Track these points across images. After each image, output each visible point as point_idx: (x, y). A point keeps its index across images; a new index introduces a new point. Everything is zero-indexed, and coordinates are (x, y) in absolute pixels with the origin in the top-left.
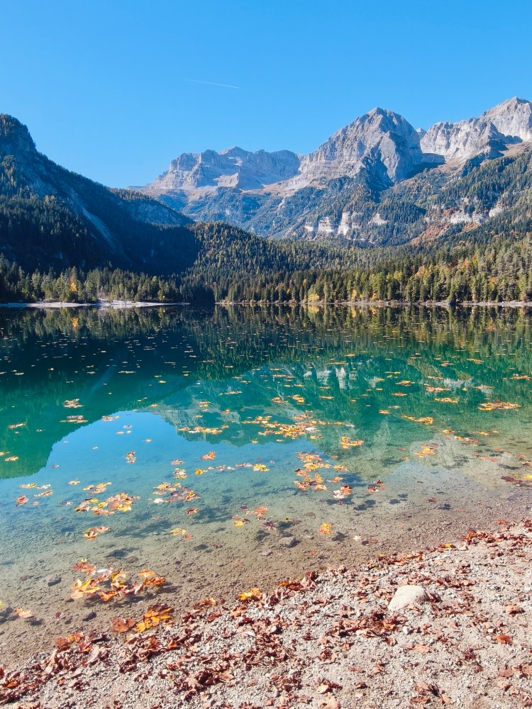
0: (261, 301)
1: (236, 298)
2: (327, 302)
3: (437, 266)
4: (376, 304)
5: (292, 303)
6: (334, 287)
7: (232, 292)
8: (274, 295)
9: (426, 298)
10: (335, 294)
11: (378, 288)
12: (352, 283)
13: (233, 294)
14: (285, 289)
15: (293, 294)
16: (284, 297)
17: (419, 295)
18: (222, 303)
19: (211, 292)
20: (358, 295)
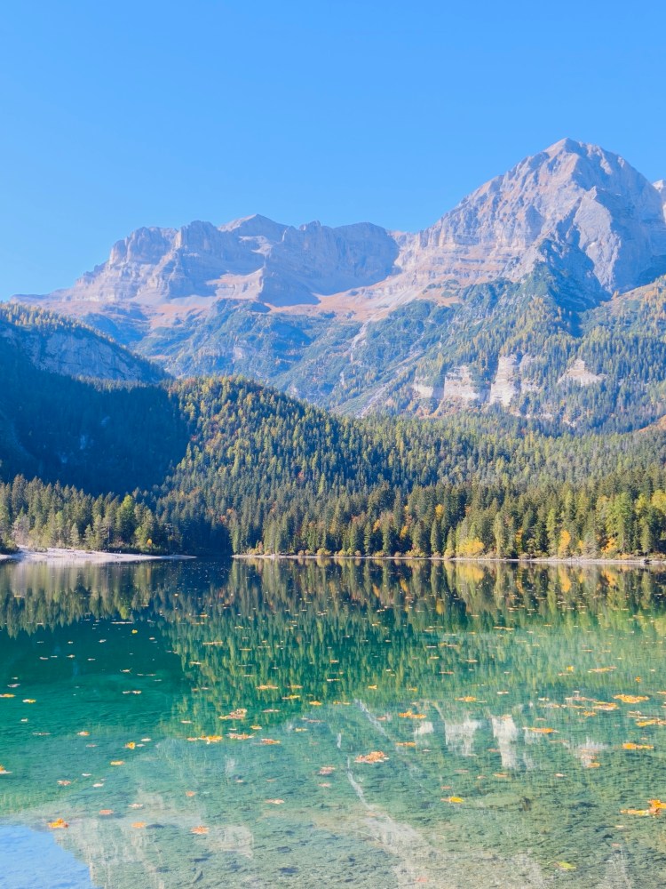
0: (342, 552)
1: (284, 546)
2: (502, 556)
4: (617, 563)
5: (413, 559)
6: (518, 524)
7: (273, 532)
8: (372, 541)
10: (519, 540)
11: (619, 527)
12: (557, 515)
13: (278, 536)
14: (396, 526)
15: (415, 538)
16: (393, 542)
18: (250, 556)
19: (223, 534)
20: (574, 542)
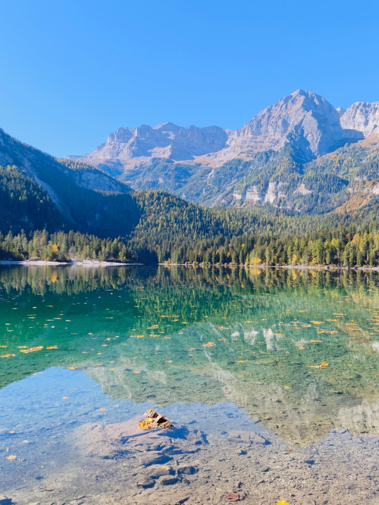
0: (203, 263)
1: (179, 260)
2: (269, 265)
3: (370, 234)
4: (316, 268)
5: (232, 266)
6: (275, 251)
7: (175, 254)
8: (215, 258)
9: (363, 263)
10: (276, 258)
11: (317, 253)
12: (292, 248)
13: (177, 256)
14: (225, 252)
15: (233, 257)
16: (224, 259)
17: (356, 260)
18: (166, 264)
19: (155, 255)
20: (298, 259)
